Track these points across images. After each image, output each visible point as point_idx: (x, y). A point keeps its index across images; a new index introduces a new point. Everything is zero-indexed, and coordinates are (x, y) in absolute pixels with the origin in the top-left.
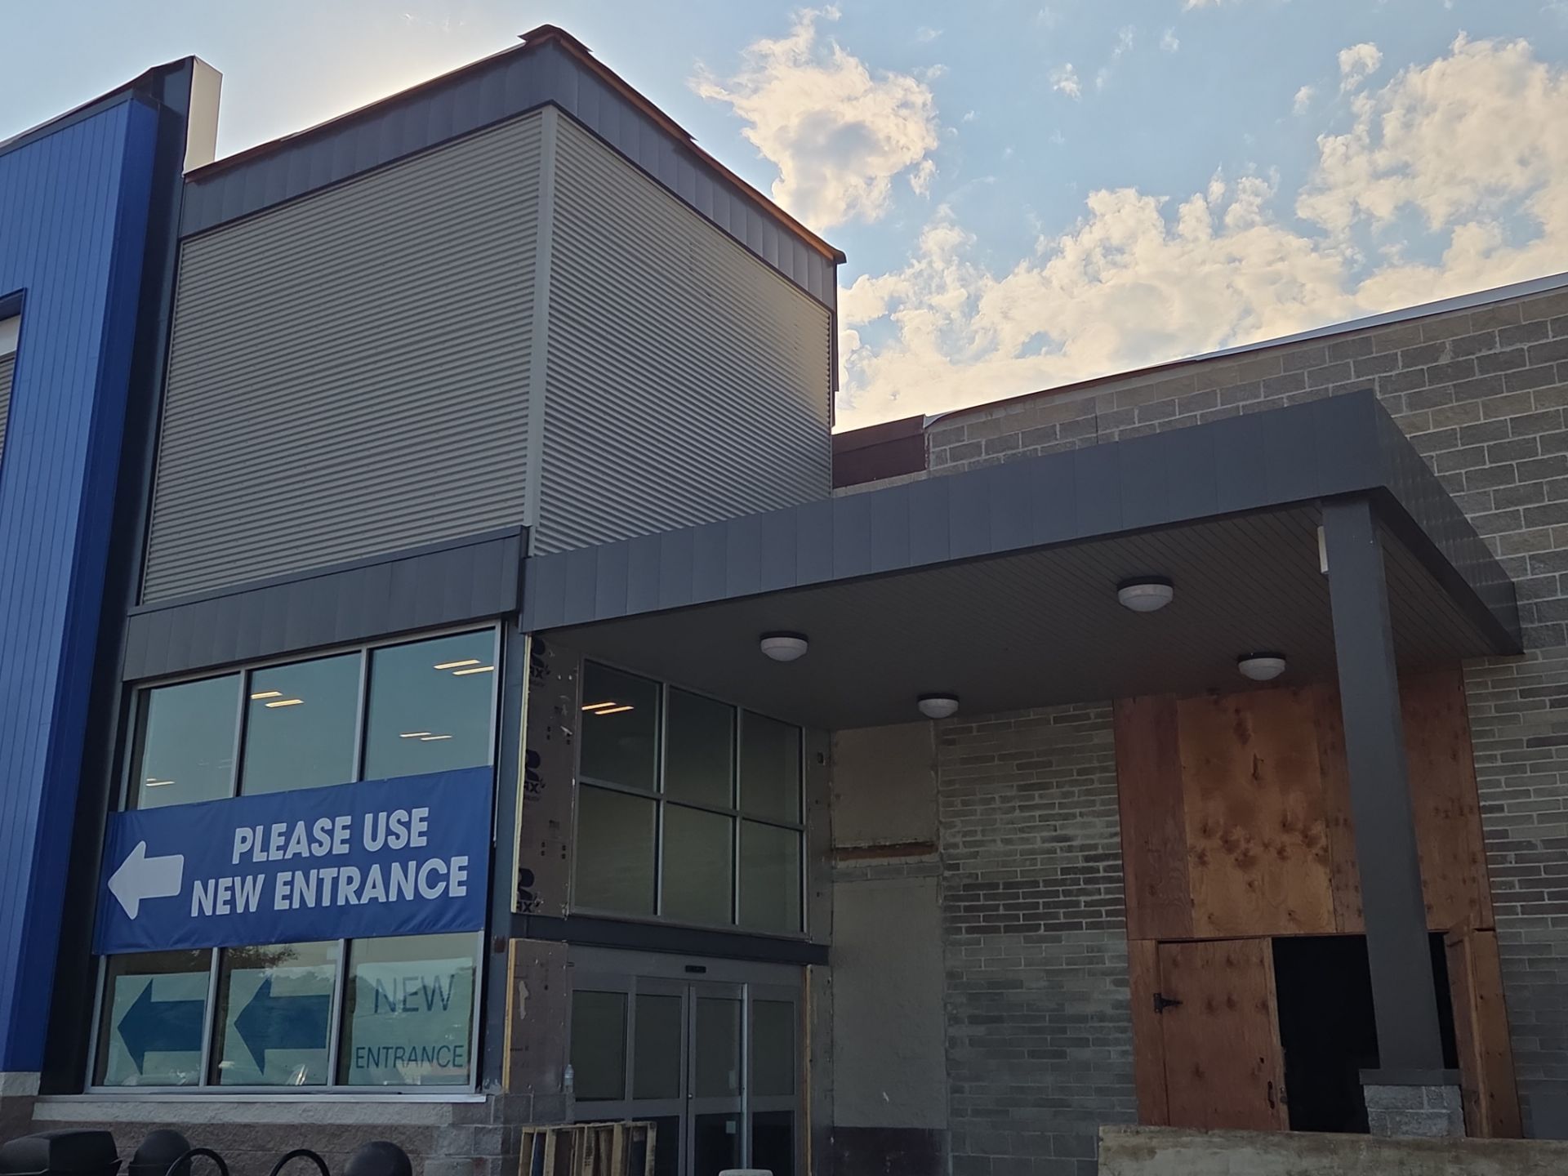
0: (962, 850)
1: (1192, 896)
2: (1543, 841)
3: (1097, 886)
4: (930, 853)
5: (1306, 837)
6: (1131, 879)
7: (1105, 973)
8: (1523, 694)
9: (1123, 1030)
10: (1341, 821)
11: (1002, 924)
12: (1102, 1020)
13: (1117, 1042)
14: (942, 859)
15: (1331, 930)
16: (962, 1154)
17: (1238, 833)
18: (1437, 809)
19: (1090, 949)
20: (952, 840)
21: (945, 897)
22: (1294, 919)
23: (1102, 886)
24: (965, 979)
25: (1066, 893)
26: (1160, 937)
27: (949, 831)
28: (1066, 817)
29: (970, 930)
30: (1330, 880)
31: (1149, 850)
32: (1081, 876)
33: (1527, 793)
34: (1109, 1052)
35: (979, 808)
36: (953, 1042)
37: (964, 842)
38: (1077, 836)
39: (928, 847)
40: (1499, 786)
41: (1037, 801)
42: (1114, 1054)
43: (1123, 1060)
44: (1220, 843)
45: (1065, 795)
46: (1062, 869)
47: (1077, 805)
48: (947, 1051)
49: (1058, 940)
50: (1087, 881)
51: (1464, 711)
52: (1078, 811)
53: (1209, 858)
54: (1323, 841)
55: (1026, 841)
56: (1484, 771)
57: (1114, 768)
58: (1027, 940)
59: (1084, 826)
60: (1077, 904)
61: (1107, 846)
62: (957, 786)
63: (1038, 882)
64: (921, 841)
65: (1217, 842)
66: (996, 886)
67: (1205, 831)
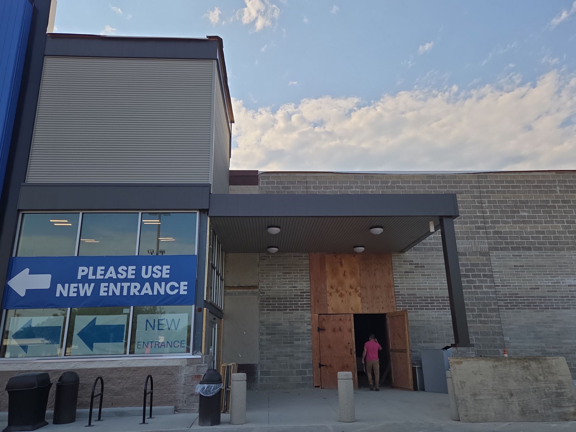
0: (266, 288)
1: (328, 303)
2: (407, 294)
3: (304, 300)
4: (256, 289)
5: (356, 290)
6: (312, 298)
7: (305, 322)
8: (404, 261)
9: (309, 336)
10: (364, 287)
11: (277, 309)
12: (304, 334)
13: (308, 339)
14: (260, 291)
15: (361, 312)
16: (263, 370)
17: (339, 288)
18: (385, 286)
19: (301, 316)
20: (263, 286)
21: (260, 301)
22: (353, 310)
23: (305, 300)
24: (265, 323)
25: (295, 301)
26: (319, 313)
27: (262, 283)
28: (296, 281)
29: (267, 310)
30: (361, 301)
31: (317, 291)
32: (299, 297)
33: (404, 283)
34: (305, 342)
35: (271, 278)
36: (261, 340)
37: (266, 286)
38: (298, 286)
39: (256, 287)
40: (398, 281)
41: (288, 277)
42: (307, 343)
43: (309, 344)
44: (335, 290)
45: (295, 276)
46: (294, 295)
47: (298, 279)
48: (259, 342)
49: (293, 313)
50: (301, 298)
51: (392, 264)
52: (299, 280)
53: (332, 294)
54: (360, 291)
55: (284, 287)
56: (396, 278)
57: (309, 270)
58: (284, 313)
59: (301, 284)
60: (298, 304)
61: (306, 290)
62: (265, 271)
63: (287, 298)
64: (253, 285)
65: (334, 290)
66: (275, 299)
67: (332, 287)
